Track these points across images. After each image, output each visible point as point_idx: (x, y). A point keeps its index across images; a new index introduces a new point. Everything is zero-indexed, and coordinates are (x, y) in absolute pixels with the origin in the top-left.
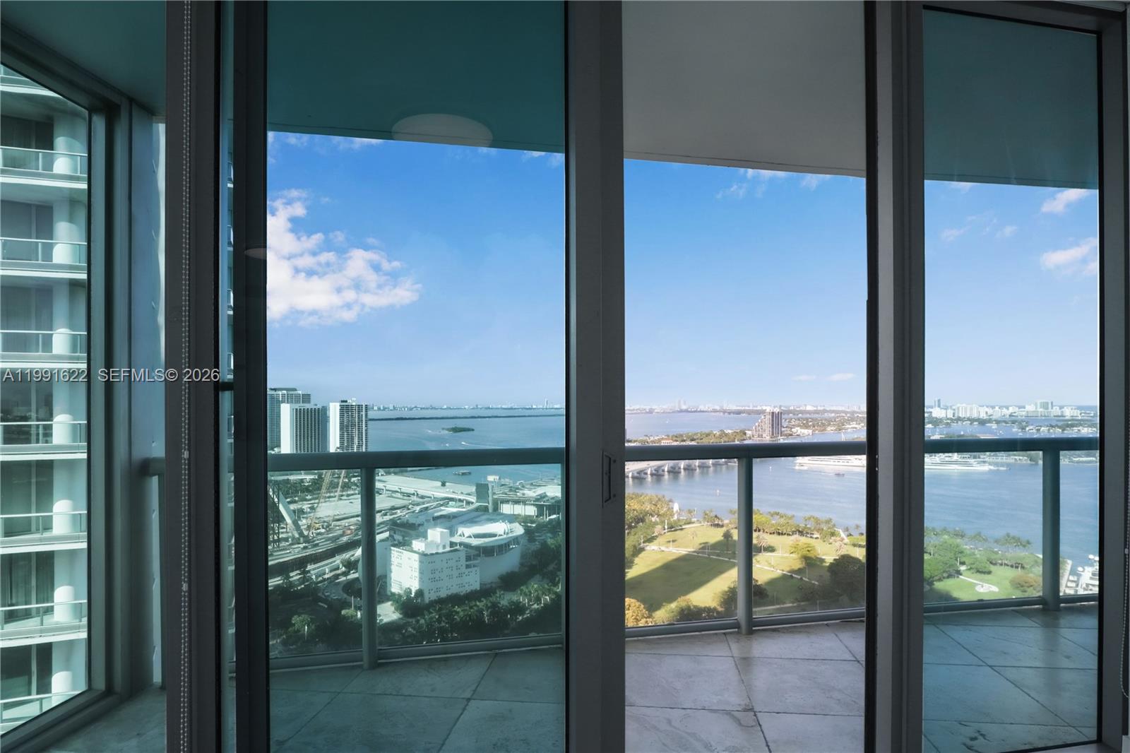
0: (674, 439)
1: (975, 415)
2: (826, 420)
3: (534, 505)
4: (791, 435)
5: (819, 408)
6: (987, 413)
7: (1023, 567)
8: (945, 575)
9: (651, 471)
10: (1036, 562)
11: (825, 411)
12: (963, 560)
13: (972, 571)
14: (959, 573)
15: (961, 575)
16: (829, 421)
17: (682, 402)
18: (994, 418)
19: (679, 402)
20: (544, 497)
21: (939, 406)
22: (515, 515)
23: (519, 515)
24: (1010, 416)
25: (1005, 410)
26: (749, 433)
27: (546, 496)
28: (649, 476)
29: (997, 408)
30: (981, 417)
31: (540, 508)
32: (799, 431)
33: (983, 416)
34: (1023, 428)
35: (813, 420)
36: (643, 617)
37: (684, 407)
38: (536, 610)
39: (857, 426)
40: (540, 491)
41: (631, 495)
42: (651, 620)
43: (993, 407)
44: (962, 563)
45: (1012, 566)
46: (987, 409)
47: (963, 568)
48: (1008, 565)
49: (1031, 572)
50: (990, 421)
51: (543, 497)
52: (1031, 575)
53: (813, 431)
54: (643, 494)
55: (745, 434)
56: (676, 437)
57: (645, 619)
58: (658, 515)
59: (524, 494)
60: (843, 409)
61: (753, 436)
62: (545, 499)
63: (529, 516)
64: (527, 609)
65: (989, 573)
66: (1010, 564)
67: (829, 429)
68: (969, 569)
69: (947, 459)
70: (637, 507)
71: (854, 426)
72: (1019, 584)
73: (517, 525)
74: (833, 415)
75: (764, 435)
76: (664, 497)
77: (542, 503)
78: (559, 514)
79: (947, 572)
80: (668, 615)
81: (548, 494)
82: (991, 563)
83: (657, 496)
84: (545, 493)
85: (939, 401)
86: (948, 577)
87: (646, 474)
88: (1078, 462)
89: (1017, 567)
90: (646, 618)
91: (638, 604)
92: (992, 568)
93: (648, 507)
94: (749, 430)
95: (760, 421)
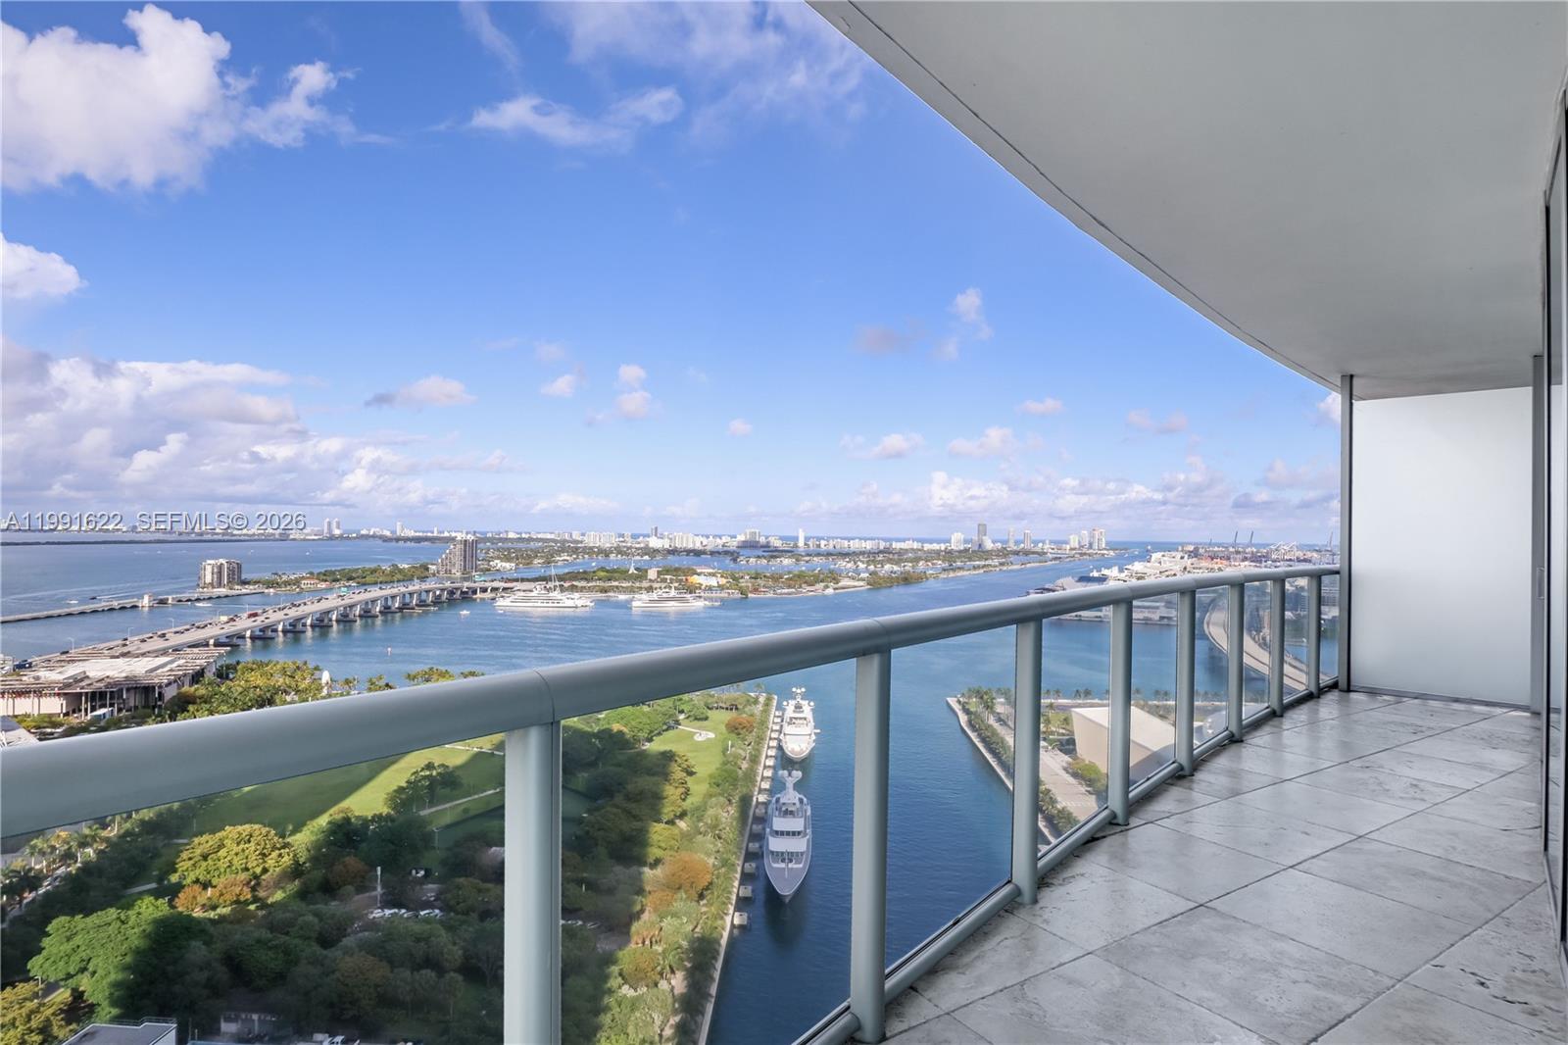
0: (322, 577)
1: (690, 546)
2: (532, 550)
3: (59, 695)
4: (489, 570)
5: (524, 536)
6: (702, 543)
7: (737, 709)
8: (665, 727)
9: (284, 625)
10: (748, 701)
11: (530, 540)
12: (682, 707)
13: (691, 719)
14: (677, 722)
15: (680, 725)
16: (536, 553)
17: (334, 525)
18: (709, 548)
19: (329, 524)
20: (82, 680)
21: (656, 535)
22: (16, 716)
23: (27, 716)
24: (723, 546)
25: (718, 540)
26: (433, 568)
27: (88, 677)
28: (281, 634)
29: (711, 537)
30: (696, 548)
31: (75, 702)
32: (499, 565)
33: (698, 546)
34: (735, 560)
35: (517, 550)
36: (274, 848)
37: (337, 532)
38: (68, 877)
39: (568, 558)
40: (72, 670)
41: (250, 665)
42: (287, 850)
43: (708, 537)
44: (682, 712)
45: (727, 709)
46: (702, 539)
47: (682, 717)
48: (722, 708)
49: (744, 712)
50: (704, 552)
51: (77, 680)
52: (744, 715)
53: (517, 564)
54: (270, 662)
55: (427, 569)
56: (325, 575)
57: (277, 852)
58: (297, 692)
59: (38, 678)
60: (552, 536)
61: (438, 572)
62: (83, 684)
63: (50, 716)
64: (46, 877)
65: (706, 719)
66: (724, 706)
67: (536, 561)
68: (687, 718)
69: (665, 595)
70: (260, 682)
71: (565, 558)
72: (734, 726)
73: (21, 732)
74: (540, 544)
75: (453, 571)
76: (305, 663)
77: (78, 690)
78: (112, 705)
79: (665, 724)
80: (314, 838)
81: (91, 674)
82: (708, 708)
83: (294, 663)
84: (85, 672)
85: (656, 528)
86: (667, 730)
87: (275, 631)
88: (781, 594)
89: (731, 709)
90: (279, 849)
91: (264, 830)
92: (710, 713)
93: (280, 681)
94: (432, 564)
95: (448, 551)
